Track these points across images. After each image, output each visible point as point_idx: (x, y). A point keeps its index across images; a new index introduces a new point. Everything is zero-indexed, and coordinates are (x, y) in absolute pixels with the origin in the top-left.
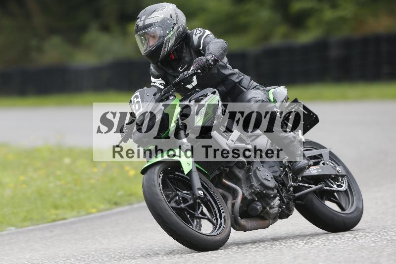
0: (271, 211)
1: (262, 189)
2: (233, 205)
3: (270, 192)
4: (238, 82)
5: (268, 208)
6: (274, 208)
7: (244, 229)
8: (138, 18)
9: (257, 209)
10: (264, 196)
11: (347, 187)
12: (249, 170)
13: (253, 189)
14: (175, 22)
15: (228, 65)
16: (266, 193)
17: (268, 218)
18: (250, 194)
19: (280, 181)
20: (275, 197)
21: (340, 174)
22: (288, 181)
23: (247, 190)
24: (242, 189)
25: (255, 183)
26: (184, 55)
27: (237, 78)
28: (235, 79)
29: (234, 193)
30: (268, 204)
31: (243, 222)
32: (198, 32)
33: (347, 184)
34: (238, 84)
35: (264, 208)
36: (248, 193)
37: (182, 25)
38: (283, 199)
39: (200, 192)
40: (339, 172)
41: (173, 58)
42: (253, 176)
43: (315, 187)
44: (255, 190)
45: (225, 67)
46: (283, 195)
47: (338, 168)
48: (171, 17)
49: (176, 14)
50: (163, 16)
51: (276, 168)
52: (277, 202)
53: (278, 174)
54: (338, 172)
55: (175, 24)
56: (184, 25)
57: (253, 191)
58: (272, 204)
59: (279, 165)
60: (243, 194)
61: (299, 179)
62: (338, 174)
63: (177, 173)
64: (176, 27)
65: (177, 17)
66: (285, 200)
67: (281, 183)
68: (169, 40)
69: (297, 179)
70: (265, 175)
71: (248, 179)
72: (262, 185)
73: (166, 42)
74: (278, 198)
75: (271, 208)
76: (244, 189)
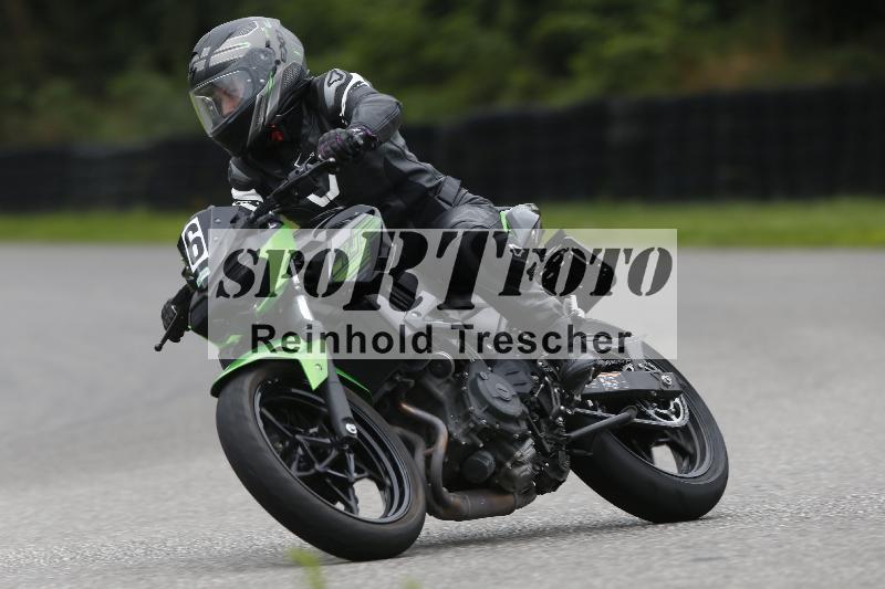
0: (517, 471)
1: (493, 421)
2: (428, 459)
3: (512, 427)
4: (431, 189)
5: (509, 465)
6: (522, 464)
7: (458, 515)
8: (196, 53)
9: (484, 466)
10: (498, 438)
11: (687, 418)
12: (461, 381)
13: (472, 421)
14: (278, 57)
15: (407, 152)
16: (501, 430)
17: (512, 490)
18: (466, 435)
19: (532, 403)
20: (523, 439)
21: (670, 389)
22: (552, 404)
23: (458, 425)
24: (446, 423)
25: (474, 407)
26: (304, 131)
27: (430, 180)
28: (425, 181)
29: (429, 434)
30: (509, 456)
31: (454, 498)
32: (335, 77)
33: (687, 411)
34: (431, 194)
35: (500, 465)
36: (461, 430)
37: (294, 64)
38: (542, 443)
39: (351, 428)
40: (667, 386)
41: (280, 138)
42: (470, 394)
43: (613, 418)
44: (475, 424)
45: (400, 156)
46: (542, 435)
47: (663, 377)
48: (268, 46)
49: (279, 38)
50: (248, 45)
51: (522, 376)
52: (527, 450)
53: (527, 389)
54: (665, 384)
55: (278, 62)
56: (300, 63)
57: (472, 425)
58: (518, 454)
59: (528, 368)
60: (450, 435)
61: (576, 398)
62: (665, 389)
63: (294, 390)
64: (280, 70)
65: (282, 45)
66: (548, 447)
67: (537, 409)
68: (266, 98)
69: (571, 399)
70: (499, 390)
71: (460, 400)
72: (492, 411)
73: (260, 103)
74: (530, 441)
75: (517, 464)
76: (452, 422)
